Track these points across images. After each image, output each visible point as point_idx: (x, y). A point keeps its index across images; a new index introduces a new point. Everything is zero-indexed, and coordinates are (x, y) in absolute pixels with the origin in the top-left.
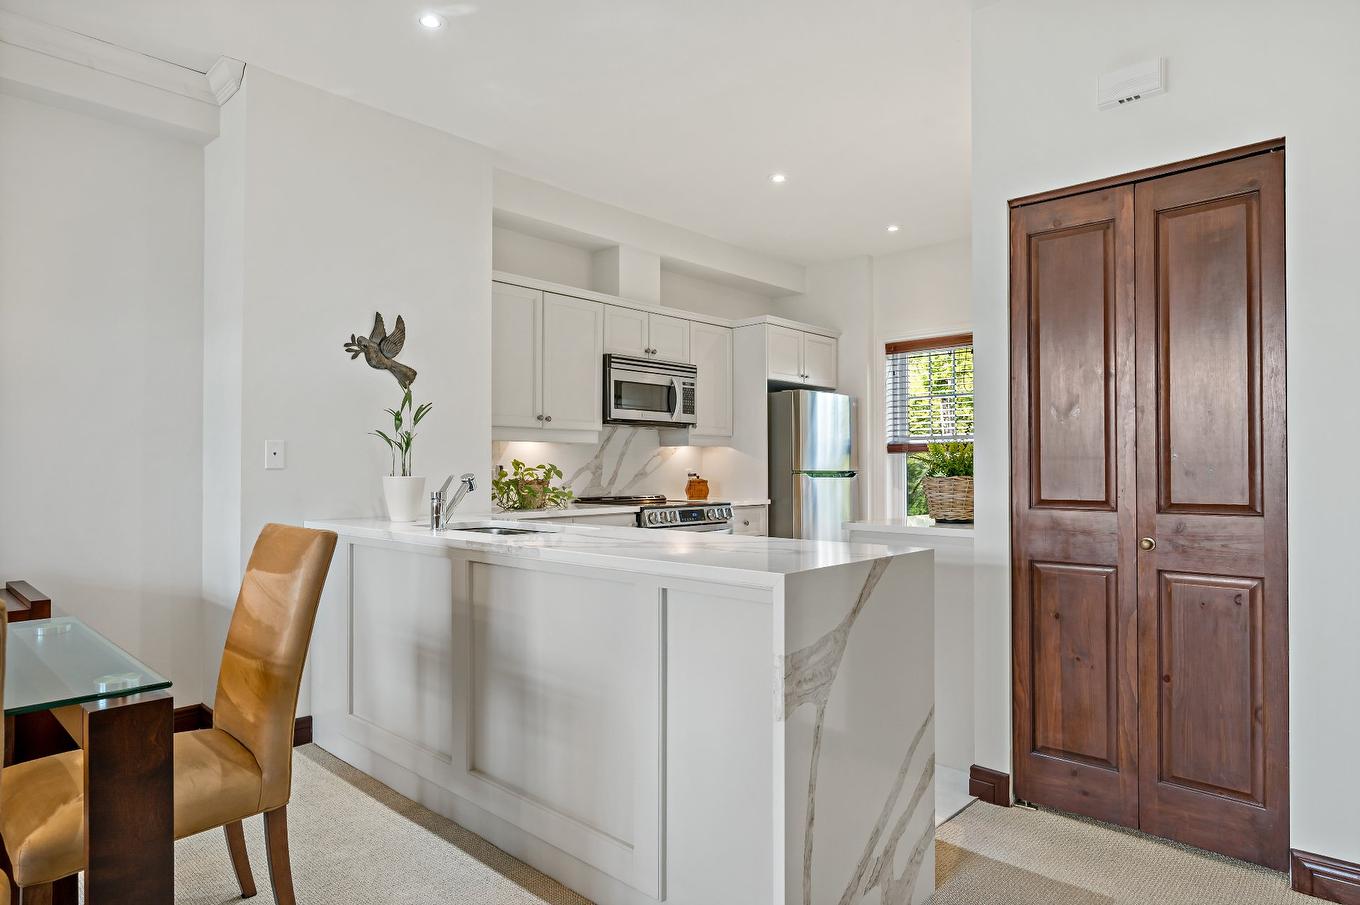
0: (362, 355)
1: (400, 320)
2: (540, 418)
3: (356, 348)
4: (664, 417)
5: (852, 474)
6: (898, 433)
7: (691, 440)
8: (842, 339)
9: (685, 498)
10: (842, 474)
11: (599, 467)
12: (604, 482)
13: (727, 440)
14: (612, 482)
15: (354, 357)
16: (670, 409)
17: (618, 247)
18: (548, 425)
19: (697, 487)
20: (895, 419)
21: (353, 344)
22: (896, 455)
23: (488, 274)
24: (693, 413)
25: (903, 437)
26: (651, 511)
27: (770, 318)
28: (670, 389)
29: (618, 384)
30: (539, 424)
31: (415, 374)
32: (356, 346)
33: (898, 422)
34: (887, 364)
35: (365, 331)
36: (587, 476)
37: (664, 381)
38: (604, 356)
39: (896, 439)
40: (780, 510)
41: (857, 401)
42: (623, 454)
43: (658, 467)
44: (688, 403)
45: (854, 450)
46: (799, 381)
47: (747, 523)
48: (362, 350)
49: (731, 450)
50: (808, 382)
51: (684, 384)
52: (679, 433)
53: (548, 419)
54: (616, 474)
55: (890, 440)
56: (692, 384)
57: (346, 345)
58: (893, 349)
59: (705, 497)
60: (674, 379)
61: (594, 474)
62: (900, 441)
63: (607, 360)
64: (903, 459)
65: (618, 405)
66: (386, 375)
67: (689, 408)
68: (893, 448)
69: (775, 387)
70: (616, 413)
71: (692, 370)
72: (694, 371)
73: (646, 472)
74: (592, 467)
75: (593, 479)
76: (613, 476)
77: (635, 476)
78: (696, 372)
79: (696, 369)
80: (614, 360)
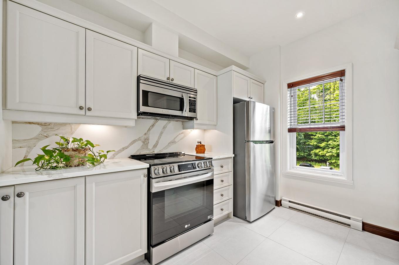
2: (81, 108)
4: (178, 113)
5: (272, 142)
6: (293, 124)
7: (195, 126)
8: (266, 84)
9: (194, 153)
10: (267, 142)
11: (147, 139)
12: (150, 146)
13: (215, 126)
14: (155, 146)
16: (182, 109)
17: (152, 23)
18: (89, 113)
19: (200, 148)
20: (291, 117)
22: (291, 133)
24: (195, 112)
25: (295, 125)
26: (156, 167)
27: (234, 68)
28: (182, 100)
29: (145, 93)
30: (82, 112)
33: (293, 118)
34: (288, 93)
36: (139, 144)
37: (178, 95)
39: (292, 126)
40: (239, 159)
41: (274, 109)
42: (162, 133)
43: (182, 139)
44: (192, 107)
45: (272, 131)
47: (222, 167)
49: (216, 131)
51: (190, 97)
52: (191, 122)
53: (89, 109)
55: (289, 127)
56: (195, 98)
58: (291, 86)
59: (204, 153)
60: (184, 94)
61: (144, 142)
62: (294, 127)
63: (139, 78)
64: (295, 134)
65: (146, 104)
67: (193, 109)
68: (290, 130)
69: (236, 101)
70: (143, 109)
71: (194, 91)
72: (196, 92)
73: (175, 141)
74: (143, 139)
75: (142, 145)
76: (156, 143)
77: (169, 143)
78: (197, 93)
79: (197, 91)
80: (141, 78)
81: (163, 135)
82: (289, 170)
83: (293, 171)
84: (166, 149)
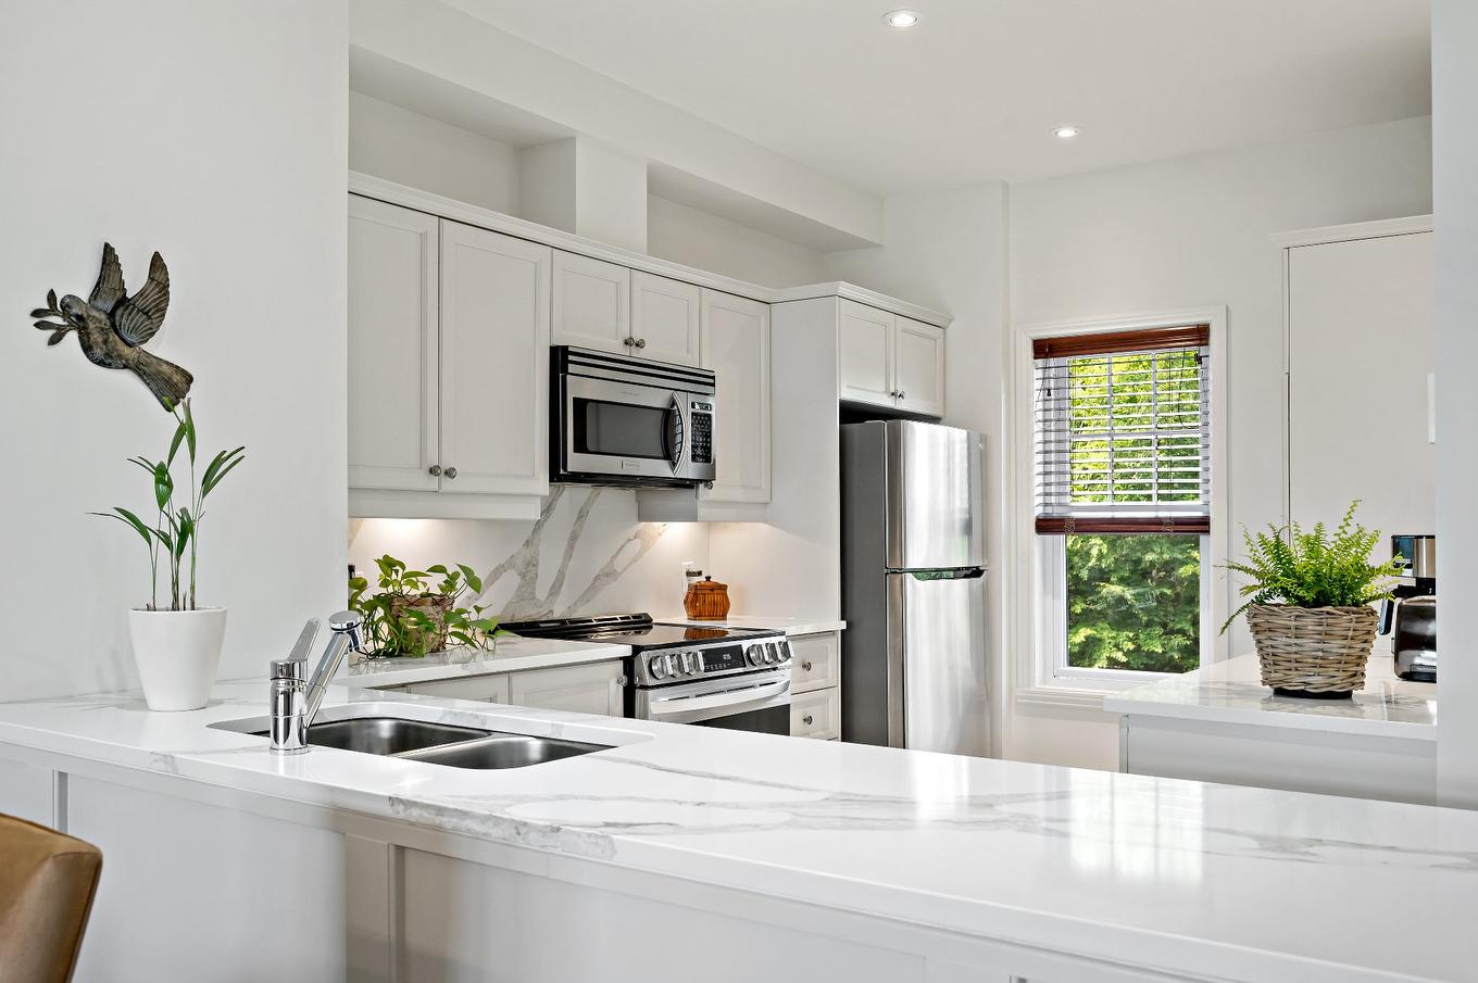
0: (72, 337)
1: (157, 263)
2: (433, 471)
3: (58, 320)
4: (661, 469)
5: (976, 573)
6: (1053, 499)
7: (702, 512)
8: (952, 328)
9: (683, 618)
10: (958, 573)
11: (532, 563)
12: (542, 593)
13: (761, 510)
14: (555, 591)
15: (54, 341)
16: (669, 454)
17: (573, 140)
18: (447, 482)
19: (707, 597)
20: (1046, 473)
21: (52, 310)
22: (1049, 537)
23: (342, 180)
24: (708, 461)
25: (1060, 505)
26: (652, 653)
27: (844, 288)
28: (668, 416)
29: (580, 404)
30: (432, 482)
31: (189, 379)
32: (58, 316)
33: (1054, 478)
34: (1033, 373)
35: (80, 284)
36: (511, 580)
37: (658, 399)
38: (554, 350)
39: (1049, 510)
40: (861, 640)
41: (984, 439)
42: (574, 538)
43: (635, 560)
44: (700, 442)
45: (976, 526)
46: (886, 402)
47: (807, 666)
48: (71, 327)
49: (763, 528)
50: (902, 405)
51: (693, 405)
52: (682, 498)
53: (450, 473)
54: (561, 576)
55: (1039, 511)
56: (708, 407)
57: (36, 313)
58: (1045, 349)
59: (723, 617)
60: (679, 397)
61: (523, 575)
62: (1056, 512)
63: (560, 358)
64: (1061, 543)
65: (581, 447)
66: (127, 379)
67: (704, 453)
68: (1046, 526)
69: (852, 414)
70: (576, 462)
71: (706, 380)
72: (711, 381)
73: (615, 571)
74: (520, 562)
75: (520, 587)
76: (557, 580)
77: (595, 579)
78: (713, 385)
79: (713, 378)
80: (571, 358)
81: (578, 544)
82: (1038, 685)
83: (1055, 687)
84: (588, 600)
